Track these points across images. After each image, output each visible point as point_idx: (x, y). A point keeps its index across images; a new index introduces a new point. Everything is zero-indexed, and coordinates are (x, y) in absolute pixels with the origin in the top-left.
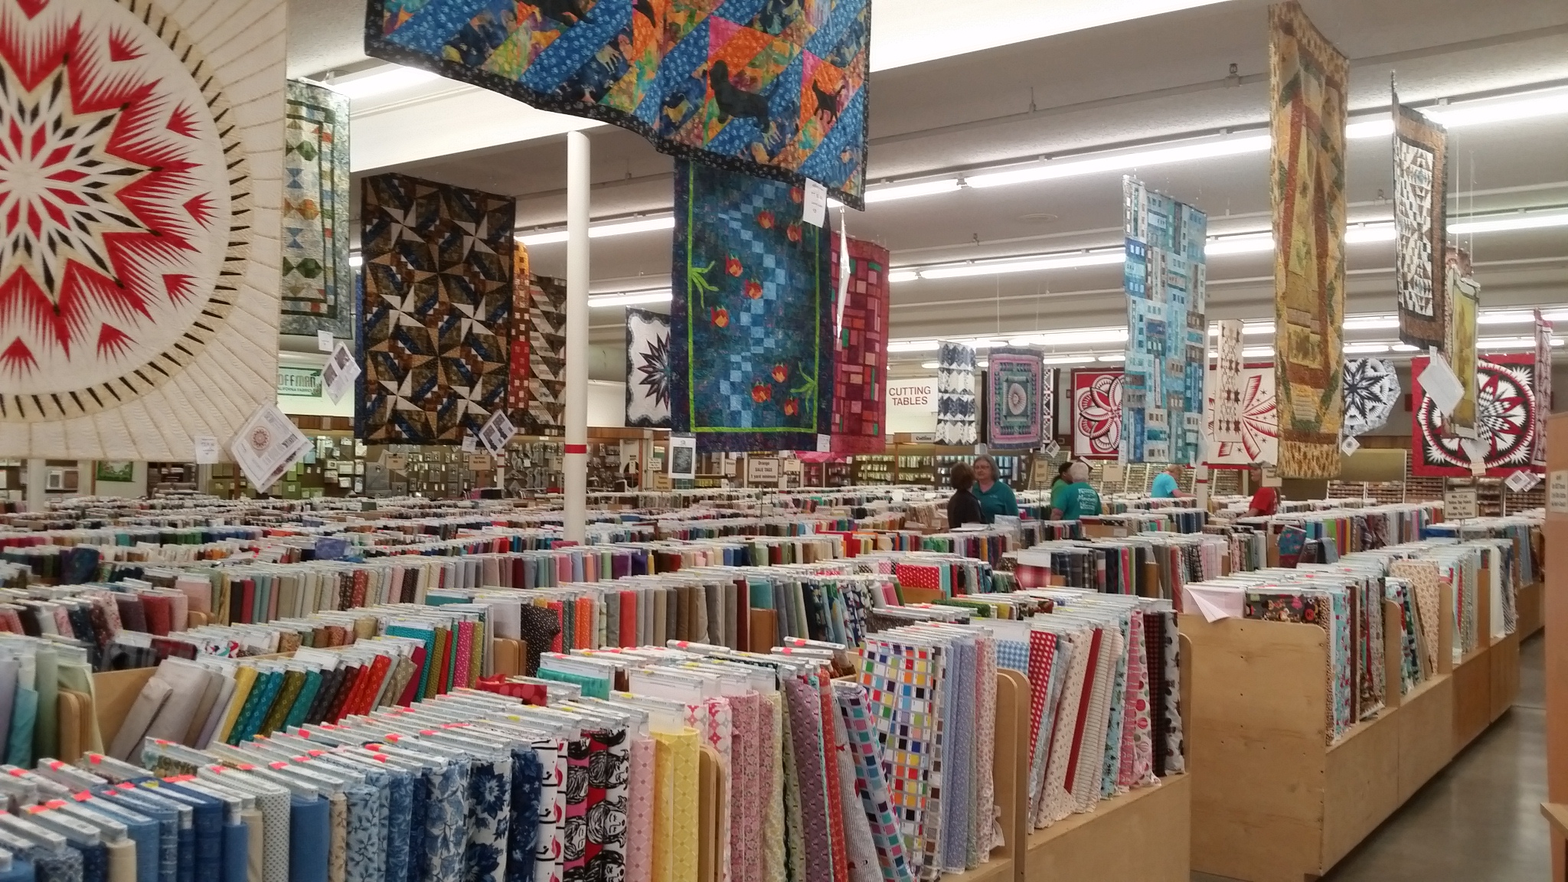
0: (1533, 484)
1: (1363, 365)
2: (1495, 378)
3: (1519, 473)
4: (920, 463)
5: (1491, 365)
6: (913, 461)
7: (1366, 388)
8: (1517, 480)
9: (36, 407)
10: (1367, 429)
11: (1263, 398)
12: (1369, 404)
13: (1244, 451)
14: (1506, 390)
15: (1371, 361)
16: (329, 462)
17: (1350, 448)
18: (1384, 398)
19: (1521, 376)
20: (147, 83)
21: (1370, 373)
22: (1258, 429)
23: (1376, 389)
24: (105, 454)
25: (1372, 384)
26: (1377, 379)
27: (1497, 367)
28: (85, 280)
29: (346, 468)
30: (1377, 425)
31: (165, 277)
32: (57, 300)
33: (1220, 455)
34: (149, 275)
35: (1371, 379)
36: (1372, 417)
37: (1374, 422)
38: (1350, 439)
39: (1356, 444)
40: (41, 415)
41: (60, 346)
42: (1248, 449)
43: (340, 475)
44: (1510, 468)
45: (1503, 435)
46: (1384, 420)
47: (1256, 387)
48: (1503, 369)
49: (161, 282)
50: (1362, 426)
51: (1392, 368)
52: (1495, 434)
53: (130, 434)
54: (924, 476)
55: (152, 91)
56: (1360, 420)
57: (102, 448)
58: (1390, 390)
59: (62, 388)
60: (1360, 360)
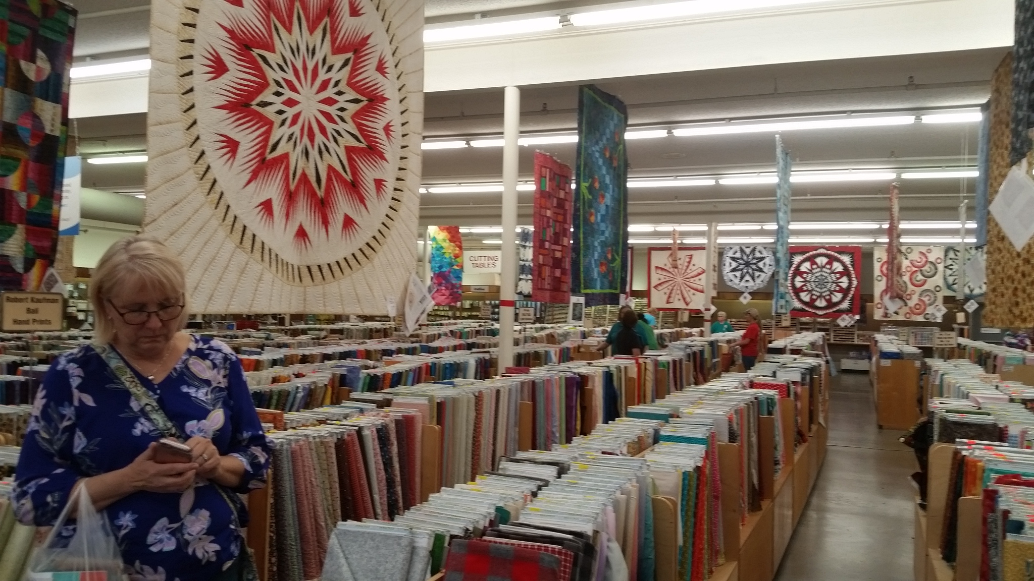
0: (853, 322)
1: (754, 250)
2: (832, 259)
3: (844, 316)
4: (472, 305)
5: (829, 252)
6: (467, 304)
7: (755, 264)
8: (843, 320)
9: (308, 274)
10: (755, 288)
11: (694, 268)
12: (757, 274)
13: (682, 300)
14: (838, 267)
15: (759, 248)
16: (71, 301)
17: (745, 300)
18: (765, 270)
19: (846, 259)
20: (366, 35)
21: (758, 255)
22: (690, 287)
23: (761, 265)
24: (344, 310)
25: (758, 262)
26: (762, 259)
27: (833, 253)
28: (336, 180)
29: (83, 305)
30: (761, 286)
31: (375, 180)
32: (323, 195)
33: (668, 303)
34: (367, 178)
35: (758, 258)
36: (758, 281)
37: (759, 284)
38: (746, 294)
39: (749, 297)
40: (311, 280)
41: (324, 230)
42: (684, 299)
43: (79, 311)
44: (841, 312)
45: (836, 293)
46: (765, 283)
47: (690, 262)
48: (836, 254)
49: (373, 183)
50: (752, 286)
51: (771, 253)
52: (831, 292)
53: (357, 294)
54: (474, 313)
55: (368, 42)
56: (751, 283)
57: (342, 305)
58: (770, 265)
59: (323, 260)
60: (752, 247)
